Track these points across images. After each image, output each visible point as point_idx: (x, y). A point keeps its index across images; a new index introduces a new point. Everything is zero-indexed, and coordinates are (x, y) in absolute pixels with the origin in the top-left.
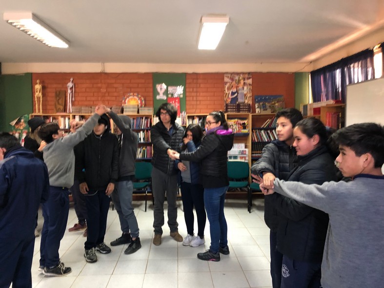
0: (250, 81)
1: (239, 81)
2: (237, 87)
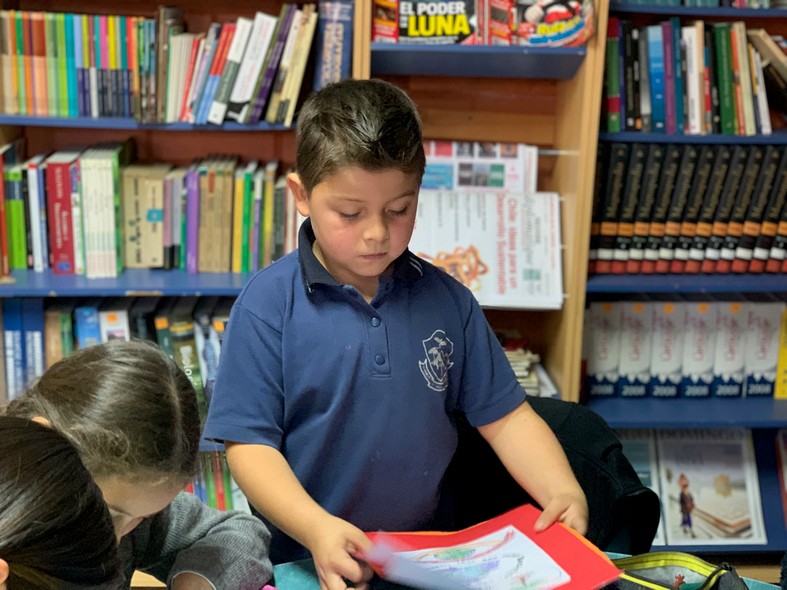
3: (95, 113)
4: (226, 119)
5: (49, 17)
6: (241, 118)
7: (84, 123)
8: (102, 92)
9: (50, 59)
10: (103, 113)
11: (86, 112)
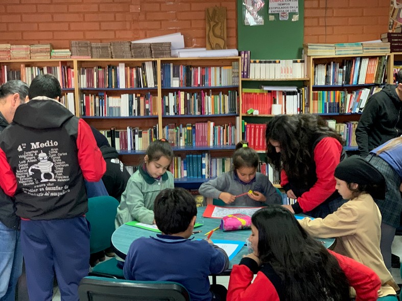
3: (328, 112)
4: (359, 112)
5: (319, 92)
6: (362, 111)
7: (325, 114)
8: (330, 107)
9: (319, 101)
10: (329, 112)
11: (326, 112)
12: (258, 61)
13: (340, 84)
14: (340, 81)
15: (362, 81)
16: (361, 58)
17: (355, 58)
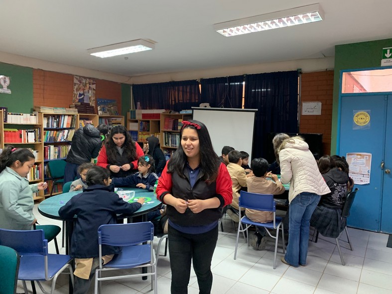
0: (94, 86)
1: (86, 84)
2: (84, 90)
3: (48, 141)
6: (65, 141)
9: (45, 136)
12: (10, 113)
13: (55, 127)
14: (55, 126)
15: (65, 127)
16: (65, 115)
17: (61, 115)
